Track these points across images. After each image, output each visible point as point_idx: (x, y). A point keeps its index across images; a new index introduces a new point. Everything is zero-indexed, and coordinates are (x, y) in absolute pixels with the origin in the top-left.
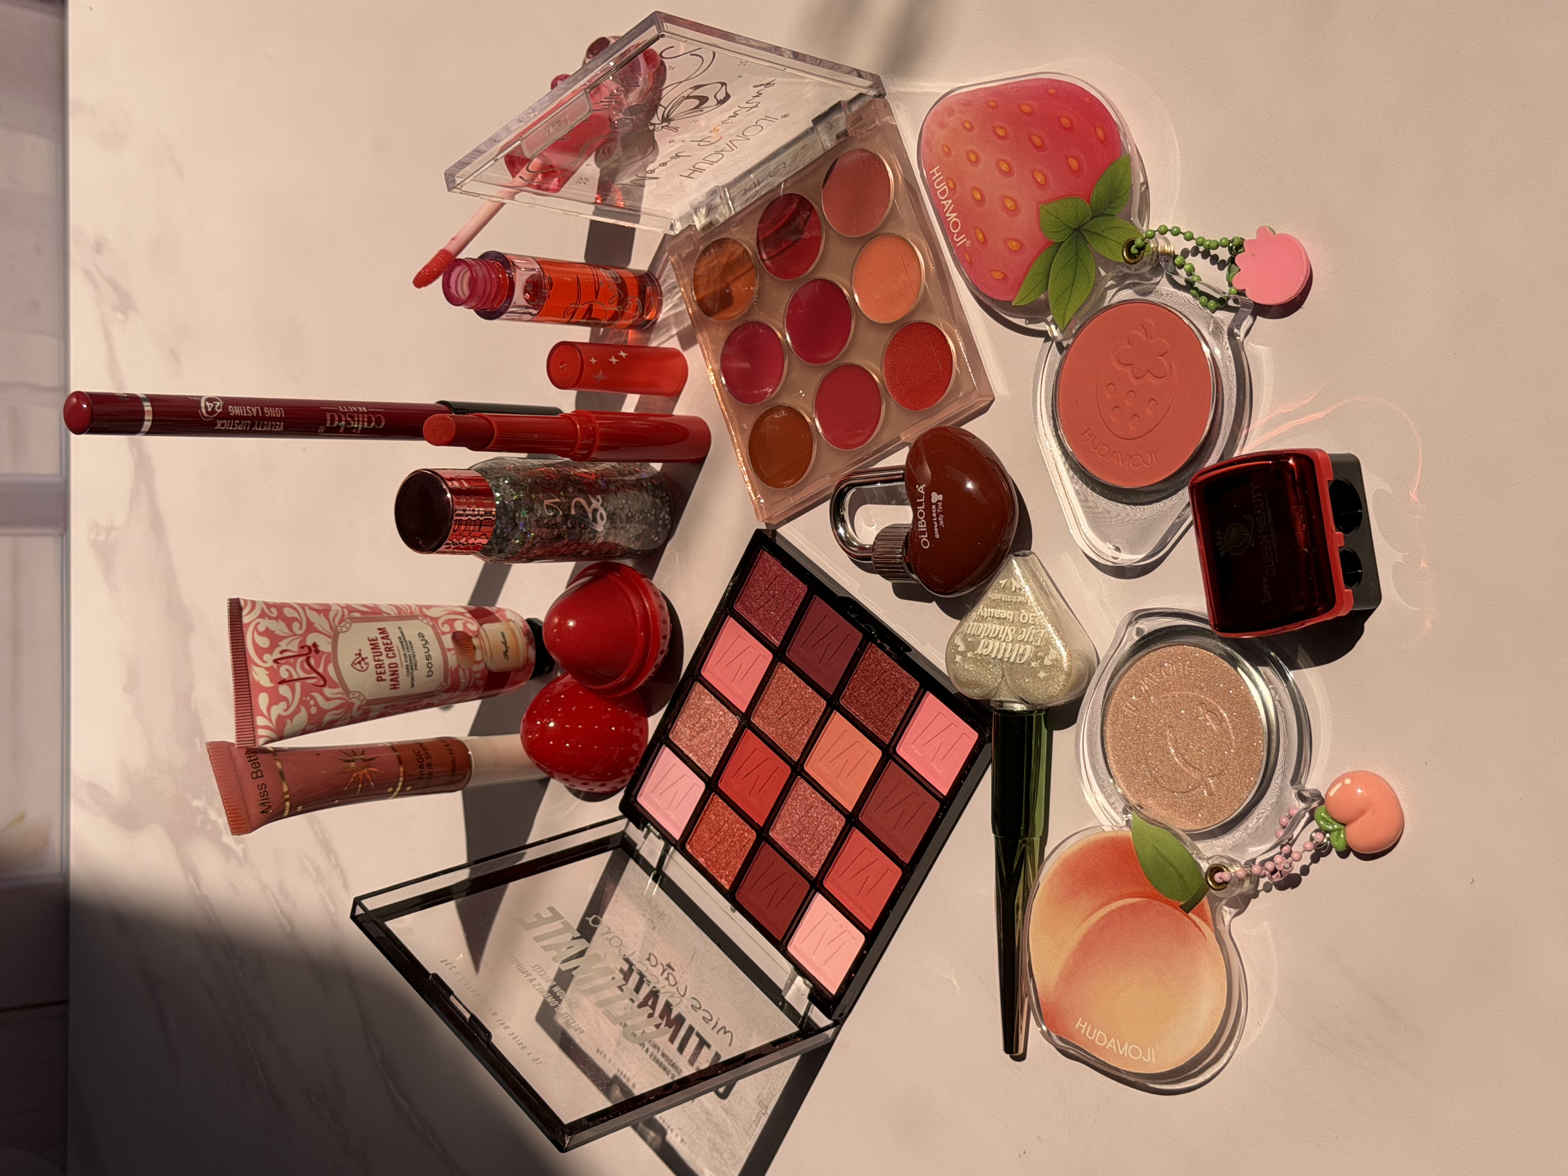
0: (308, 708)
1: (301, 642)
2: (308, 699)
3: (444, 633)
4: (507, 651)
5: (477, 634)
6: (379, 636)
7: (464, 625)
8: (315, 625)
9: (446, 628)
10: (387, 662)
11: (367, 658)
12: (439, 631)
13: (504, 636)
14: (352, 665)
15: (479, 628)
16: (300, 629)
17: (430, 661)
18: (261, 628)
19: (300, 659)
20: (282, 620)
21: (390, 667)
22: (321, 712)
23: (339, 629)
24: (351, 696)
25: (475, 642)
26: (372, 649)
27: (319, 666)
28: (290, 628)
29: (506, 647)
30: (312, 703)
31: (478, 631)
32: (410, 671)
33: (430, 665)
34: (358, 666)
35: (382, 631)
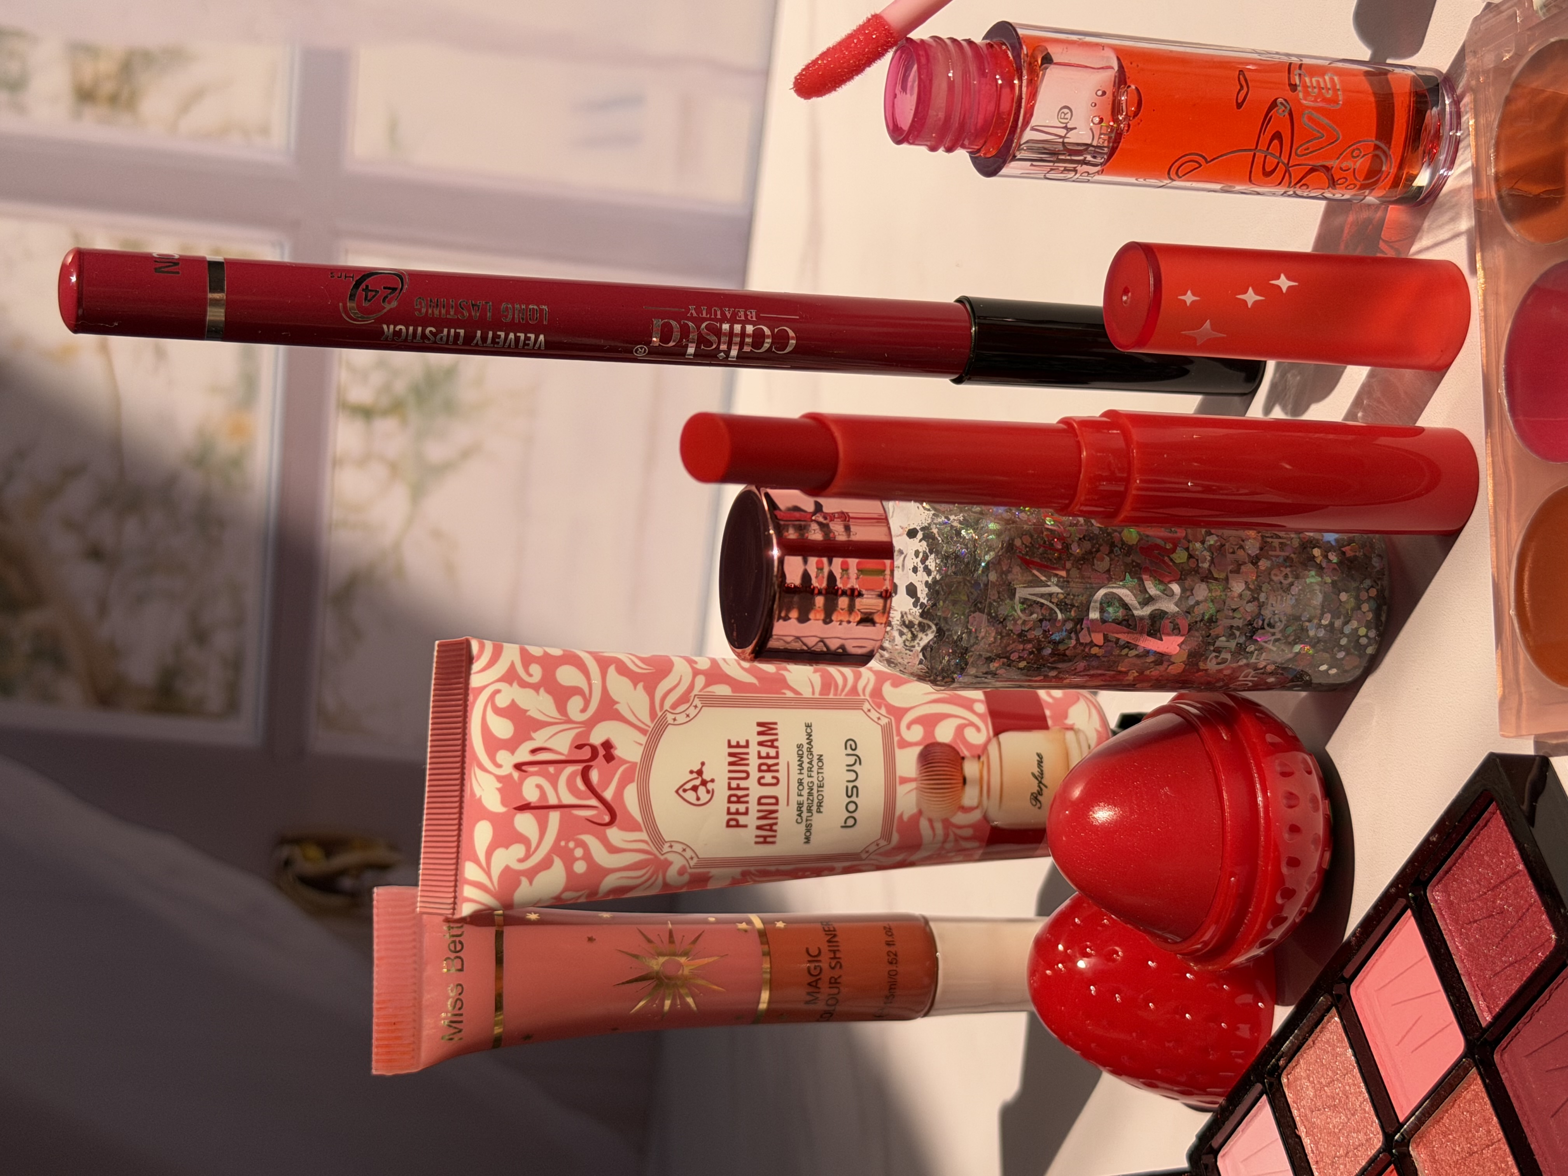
0: (569, 860)
1: (578, 736)
2: (571, 845)
3: (904, 744)
4: (1040, 793)
5: (980, 754)
6: (754, 739)
7: (960, 730)
8: (617, 706)
9: (916, 734)
10: (755, 791)
11: (712, 781)
12: (896, 739)
13: (1040, 763)
14: (677, 792)
15: (988, 741)
16: (583, 710)
17: (854, 798)
18: (502, 701)
19: (570, 769)
20: (548, 692)
21: (759, 804)
22: (597, 871)
23: (670, 717)
24: (666, 848)
25: (971, 769)
26: (731, 764)
27: (606, 788)
28: (561, 707)
29: (1040, 782)
30: (579, 852)
31: (985, 747)
32: (805, 815)
33: (852, 807)
34: (691, 796)
35: (767, 728)
